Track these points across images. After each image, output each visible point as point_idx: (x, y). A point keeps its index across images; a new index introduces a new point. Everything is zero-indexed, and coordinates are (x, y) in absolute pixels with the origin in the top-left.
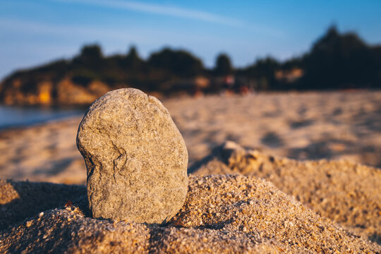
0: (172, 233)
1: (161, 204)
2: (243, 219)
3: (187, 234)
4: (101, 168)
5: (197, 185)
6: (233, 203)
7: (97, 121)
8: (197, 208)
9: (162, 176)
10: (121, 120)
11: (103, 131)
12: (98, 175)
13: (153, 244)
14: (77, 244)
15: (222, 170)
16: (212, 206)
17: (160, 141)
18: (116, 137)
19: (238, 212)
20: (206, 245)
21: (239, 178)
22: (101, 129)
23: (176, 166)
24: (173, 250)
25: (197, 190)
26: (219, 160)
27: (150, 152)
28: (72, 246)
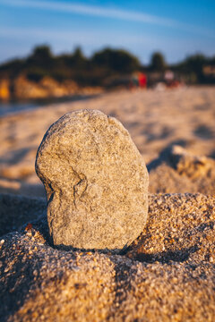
0: (139, 272)
1: (122, 229)
2: (207, 246)
3: (155, 272)
4: (61, 194)
5: (155, 205)
6: (195, 227)
7: (56, 146)
8: (158, 231)
9: (123, 200)
10: (81, 145)
11: (62, 157)
12: (58, 200)
13: (119, 284)
14: (40, 286)
15: (171, 175)
16: (174, 230)
17: (121, 164)
18: (76, 162)
19: (201, 238)
20: (176, 288)
21: (199, 198)
22: (61, 154)
23: (138, 190)
24: (142, 293)
25: (157, 211)
26: (167, 165)
27: (111, 177)
28: (34, 288)
